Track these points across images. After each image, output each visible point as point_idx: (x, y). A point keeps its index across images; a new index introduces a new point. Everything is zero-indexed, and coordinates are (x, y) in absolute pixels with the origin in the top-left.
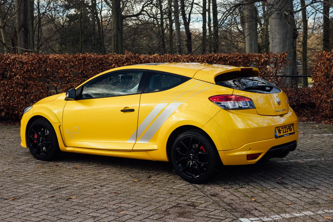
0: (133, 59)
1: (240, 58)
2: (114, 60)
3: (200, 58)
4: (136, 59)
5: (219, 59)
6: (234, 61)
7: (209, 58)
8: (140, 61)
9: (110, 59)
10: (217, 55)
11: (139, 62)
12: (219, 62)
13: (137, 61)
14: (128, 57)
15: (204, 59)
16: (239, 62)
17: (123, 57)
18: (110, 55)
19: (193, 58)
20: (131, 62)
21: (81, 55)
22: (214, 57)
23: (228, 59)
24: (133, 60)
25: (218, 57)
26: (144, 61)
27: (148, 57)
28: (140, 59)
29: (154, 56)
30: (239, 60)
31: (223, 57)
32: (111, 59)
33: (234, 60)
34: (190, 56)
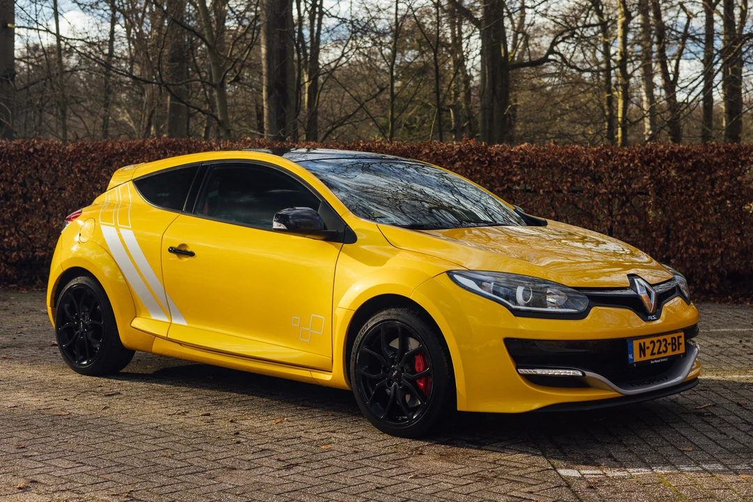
0: (474, 154)
1: (720, 154)
2: (431, 154)
3: (626, 153)
4: (480, 155)
5: (668, 155)
6: (703, 160)
7: (646, 153)
8: (489, 159)
9: (424, 153)
10: (664, 147)
11: (486, 160)
12: (669, 163)
13: (482, 157)
14: (463, 150)
15: (634, 156)
16: (716, 162)
17: (453, 150)
18: (425, 145)
19: (610, 153)
20: (469, 160)
21: (361, 145)
22: (656, 152)
23: (690, 157)
24: (475, 156)
25: (667, 151)
26: (499, 159)
27: (508, 149)
28: (490, 154)
29: (521, 149)
30: (715, 159)
31: (679, 150)
32: (426, 153)
33: (703, 157)
34: (603, 149)
